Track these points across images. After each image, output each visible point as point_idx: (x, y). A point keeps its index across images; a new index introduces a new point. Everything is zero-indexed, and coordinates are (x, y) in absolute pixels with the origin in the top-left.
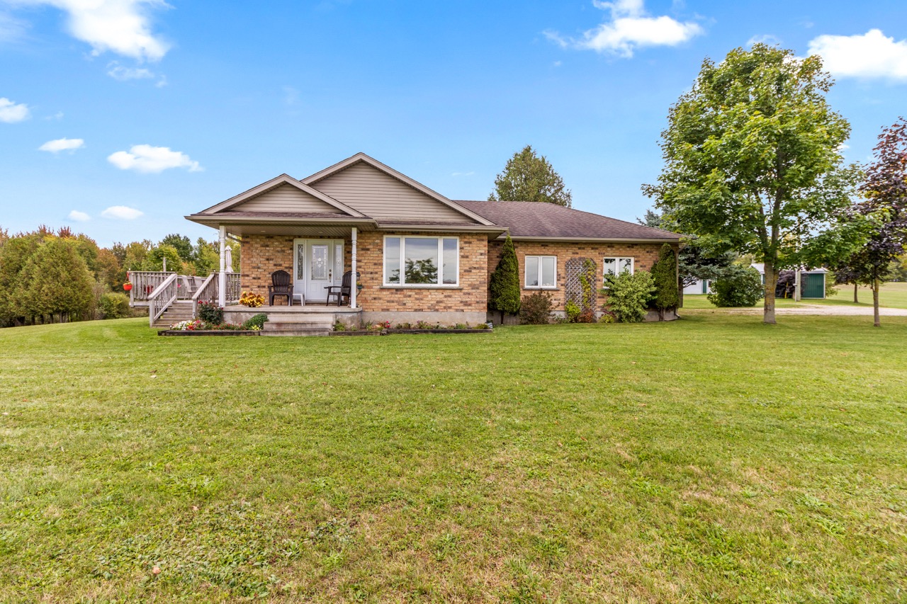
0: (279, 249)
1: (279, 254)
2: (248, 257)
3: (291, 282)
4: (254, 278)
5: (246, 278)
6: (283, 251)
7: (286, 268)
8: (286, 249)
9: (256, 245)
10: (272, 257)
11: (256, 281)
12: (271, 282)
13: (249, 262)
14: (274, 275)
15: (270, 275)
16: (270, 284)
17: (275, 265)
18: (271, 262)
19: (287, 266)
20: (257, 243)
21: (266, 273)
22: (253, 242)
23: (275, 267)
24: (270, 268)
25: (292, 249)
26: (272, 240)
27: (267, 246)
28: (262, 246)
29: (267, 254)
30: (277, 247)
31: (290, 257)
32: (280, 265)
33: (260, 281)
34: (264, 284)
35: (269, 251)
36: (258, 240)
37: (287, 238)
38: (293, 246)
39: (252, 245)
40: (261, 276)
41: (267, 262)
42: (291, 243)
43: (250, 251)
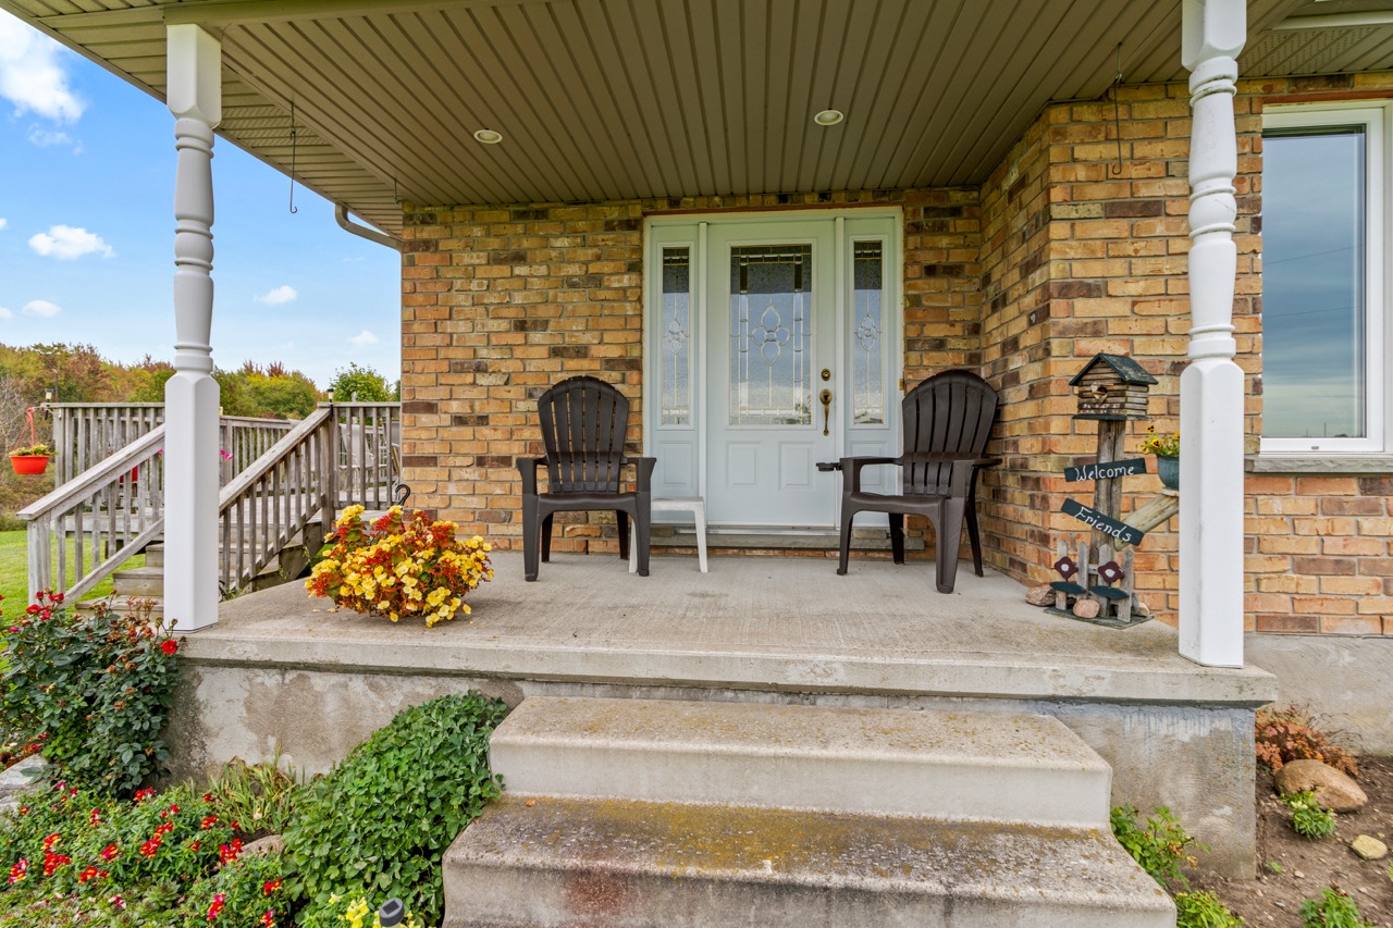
0: (573, 270)
1: (575, 296)
2: (431, 314)
3: (633, 438)
4: (460, 420)
5: (424, 419)
6: (596, 280)
7: (610, 363)
8: (607, 267)
9: (469, 258)
10: (543, 312)
11: (467, 432)
12: (538, 435)
13: (438, 340)
14: (553, 398)
15: (533, 405)
16: (532, 447)
17: (556, 352)
18: (536, 337)
19: (614, 353)
20: (470, 247)
21: (515, 392)
22: (453, 244)
23: (555, 364)
24: (531, 367)
25: (636, 267)
26: (540, 227)
27: (520, 258)
28: (496, 260)
29: (518, 299)
30: (564, 259)
31: (630, 309)
32: (581, 352)
33: (485, 432)
34: (501, 449)
35: (530, 284)
36: (477, 232)
37: (614, 213)
38: (639, 249)
39: (449, 260)
40: (489, 409)
41: (519, 338)
42: (634, 236)
43: (439, 287)
